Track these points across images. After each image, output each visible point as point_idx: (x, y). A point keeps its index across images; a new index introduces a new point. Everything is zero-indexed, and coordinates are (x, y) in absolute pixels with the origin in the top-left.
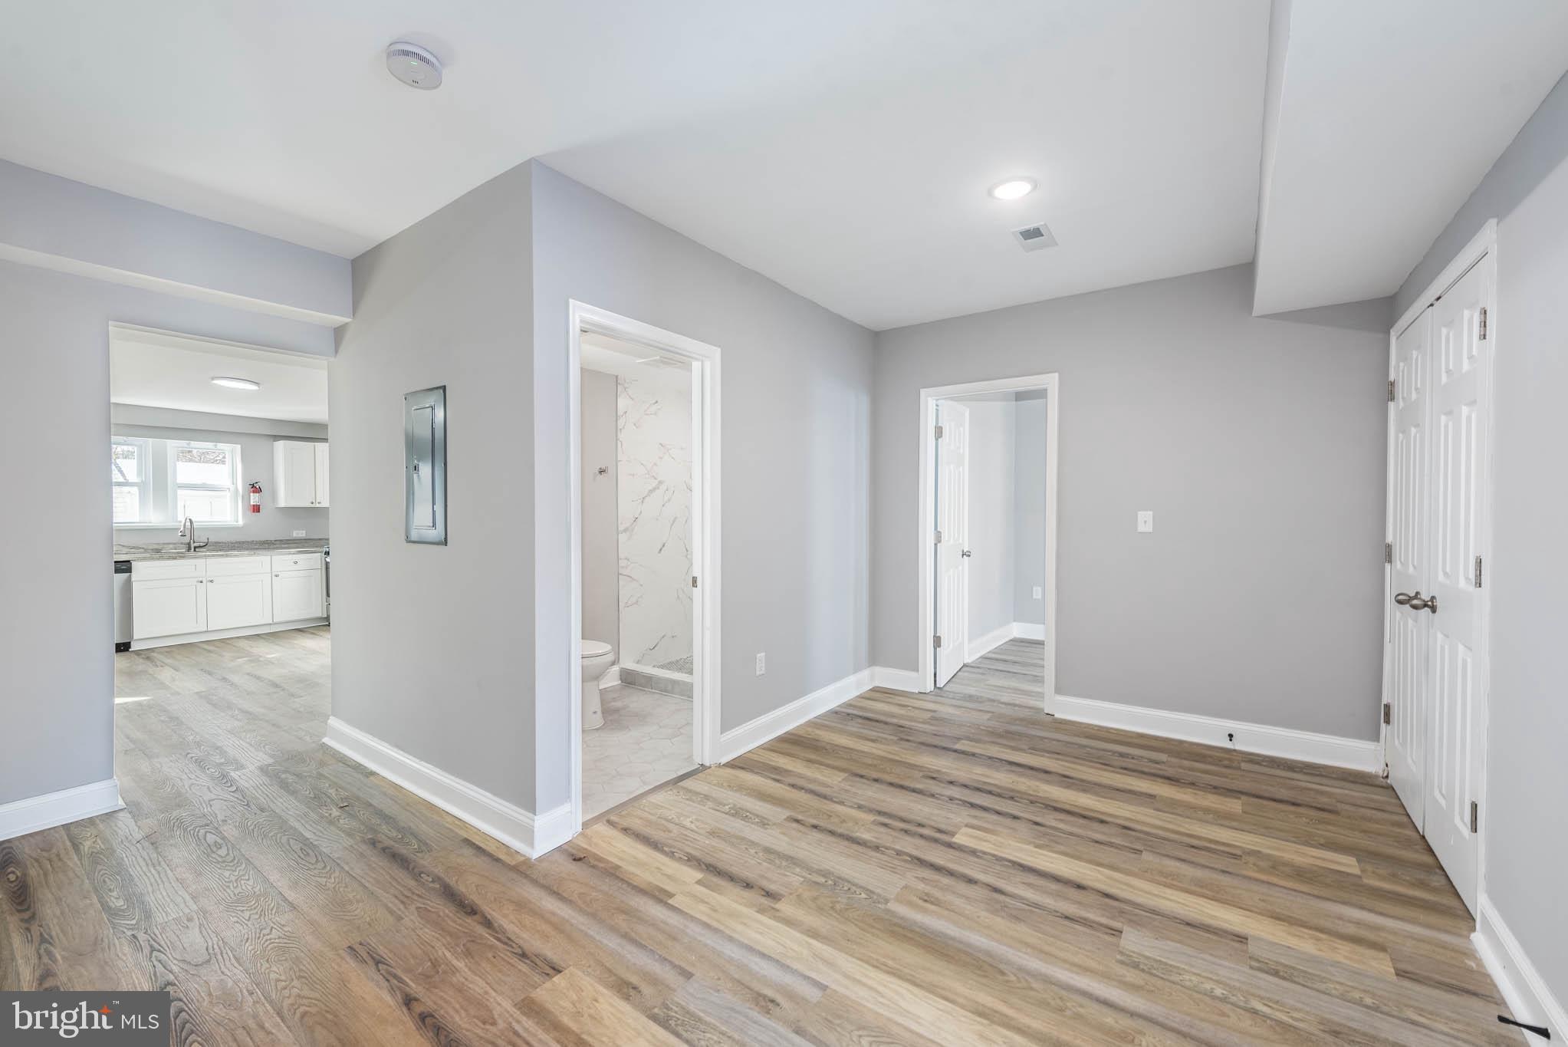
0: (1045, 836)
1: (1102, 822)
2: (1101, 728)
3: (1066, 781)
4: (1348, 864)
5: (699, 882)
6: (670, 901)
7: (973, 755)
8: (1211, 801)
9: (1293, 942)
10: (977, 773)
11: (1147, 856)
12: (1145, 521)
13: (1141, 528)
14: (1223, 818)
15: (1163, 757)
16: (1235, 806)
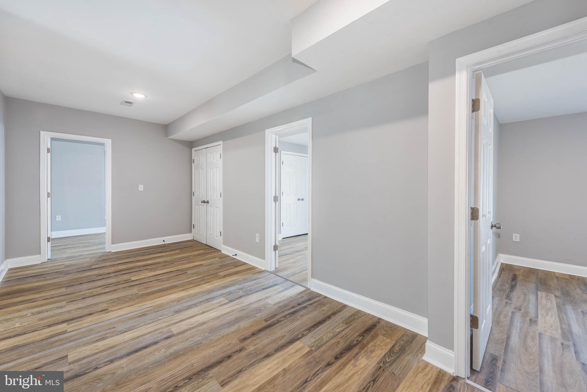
0: (151, 270)
1: (159, 263)
2: (130, 250)
3: (138, 261)
4: (202, 251)
5: (68, 325)
6: (68, 331)
7: (103, 267)
8: (173, 252)
9: (207, 262)
10: (113, 269)
11: (175, 263)
12: (141, 188)
13: (140, 190)
14: (178, 254)
15: (154, 250)
16: (178, 251)
